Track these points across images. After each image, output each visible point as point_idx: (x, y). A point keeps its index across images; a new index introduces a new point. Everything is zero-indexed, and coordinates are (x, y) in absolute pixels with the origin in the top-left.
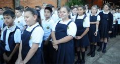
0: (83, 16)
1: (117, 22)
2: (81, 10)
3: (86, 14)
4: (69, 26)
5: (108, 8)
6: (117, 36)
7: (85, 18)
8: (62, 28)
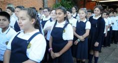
0: (64, 23)
1: (111, 28)
2: (60, 14)
3: (68, 21)
4: (31, 42)
5: (99, 12)
6: (111, 45)
7: (66, 25)
8: (20, 47)
